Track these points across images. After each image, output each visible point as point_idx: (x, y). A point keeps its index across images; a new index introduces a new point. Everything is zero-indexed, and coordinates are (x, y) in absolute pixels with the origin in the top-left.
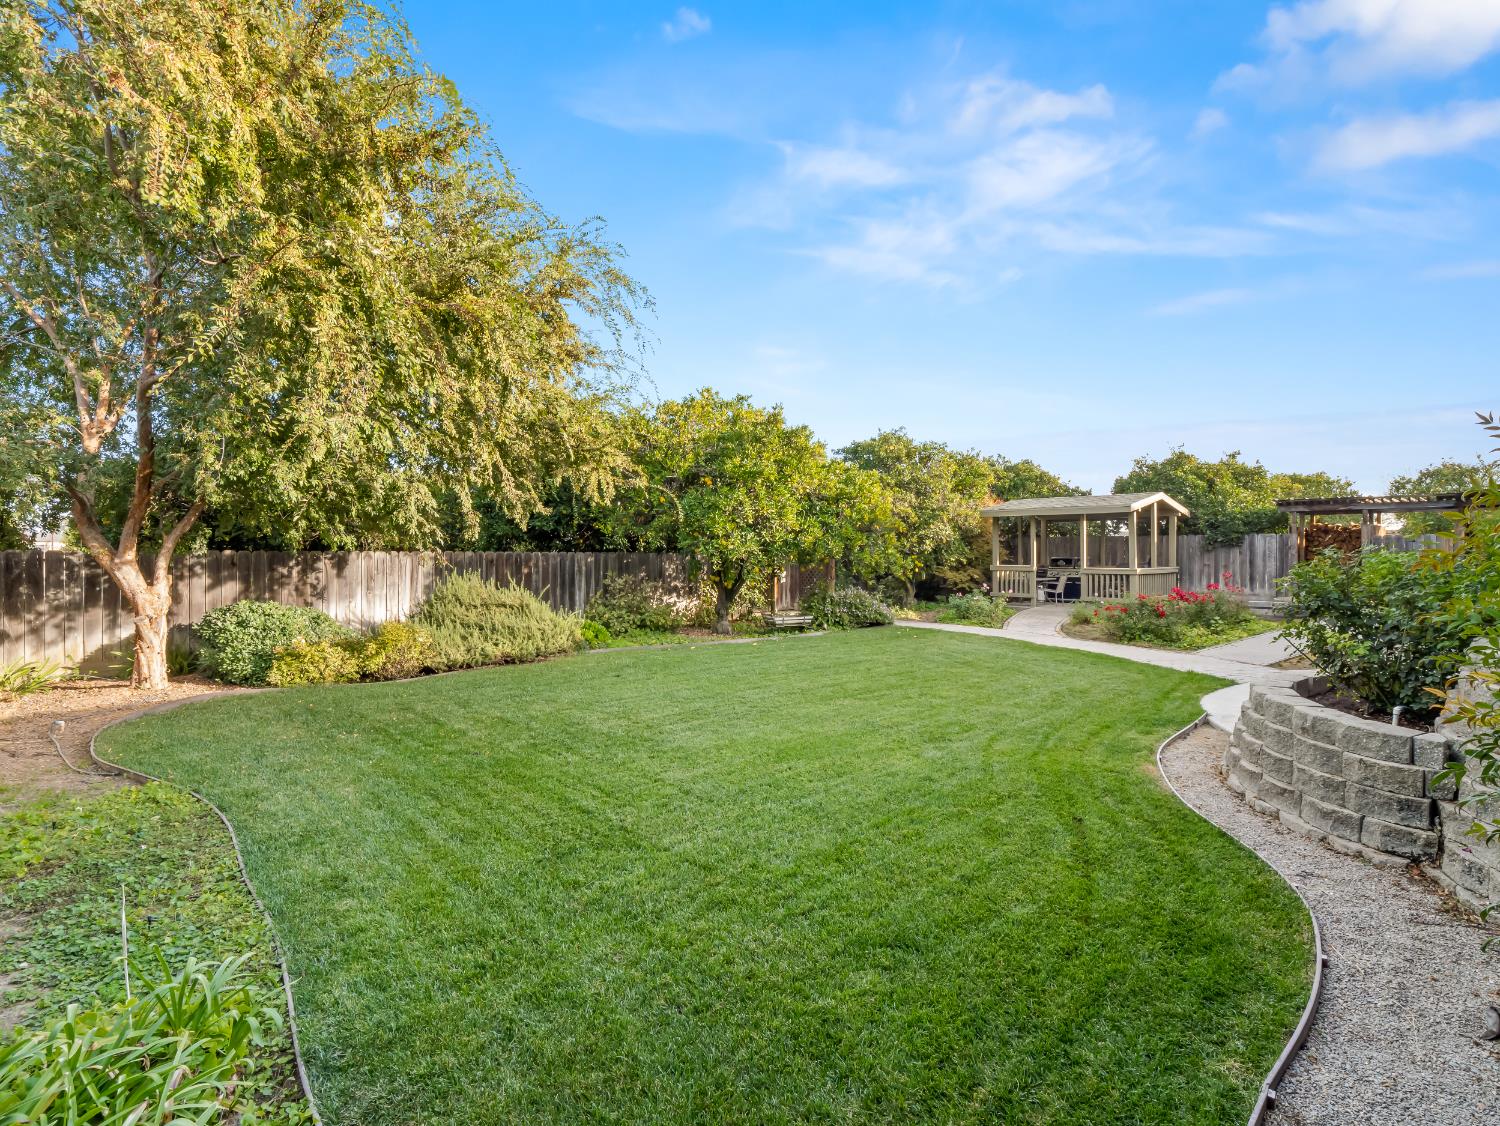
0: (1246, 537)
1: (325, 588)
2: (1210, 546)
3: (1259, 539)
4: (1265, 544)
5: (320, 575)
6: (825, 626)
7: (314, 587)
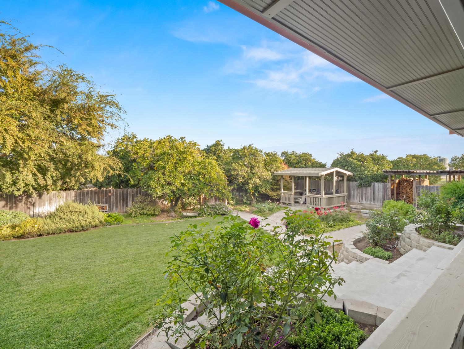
0: (372, 183)
1: (34, 203)
2: (360, 186)
3: (377, 184)
4: (379, 186)
5: (33, 199)
6: (204, 216)
7: (31, 203)
